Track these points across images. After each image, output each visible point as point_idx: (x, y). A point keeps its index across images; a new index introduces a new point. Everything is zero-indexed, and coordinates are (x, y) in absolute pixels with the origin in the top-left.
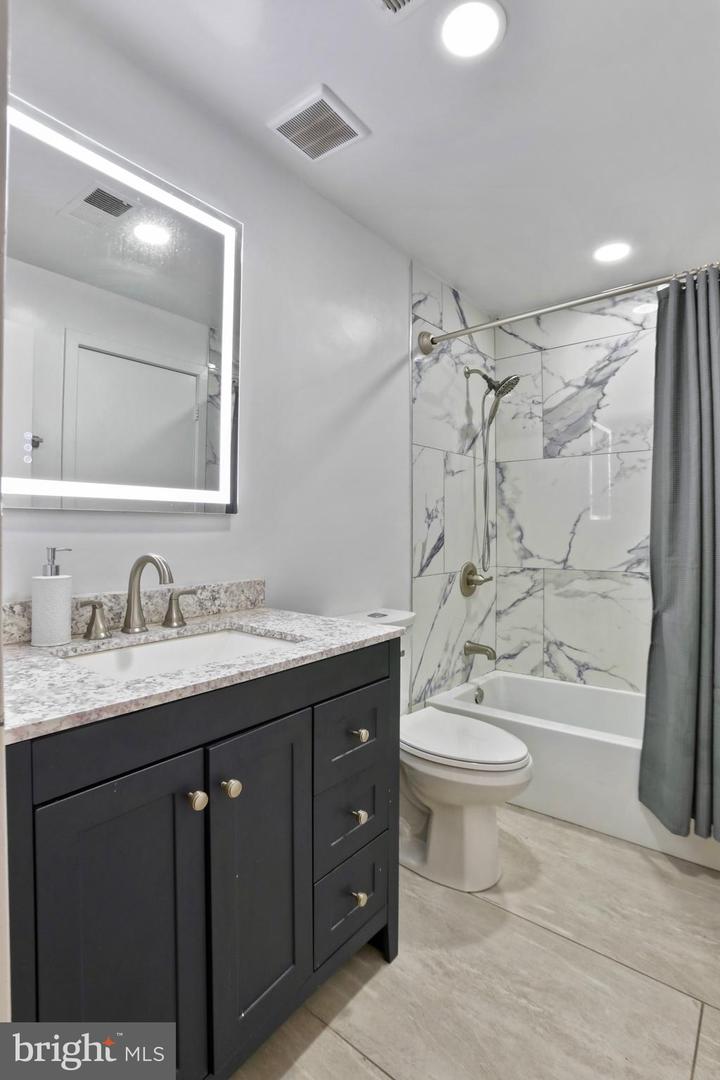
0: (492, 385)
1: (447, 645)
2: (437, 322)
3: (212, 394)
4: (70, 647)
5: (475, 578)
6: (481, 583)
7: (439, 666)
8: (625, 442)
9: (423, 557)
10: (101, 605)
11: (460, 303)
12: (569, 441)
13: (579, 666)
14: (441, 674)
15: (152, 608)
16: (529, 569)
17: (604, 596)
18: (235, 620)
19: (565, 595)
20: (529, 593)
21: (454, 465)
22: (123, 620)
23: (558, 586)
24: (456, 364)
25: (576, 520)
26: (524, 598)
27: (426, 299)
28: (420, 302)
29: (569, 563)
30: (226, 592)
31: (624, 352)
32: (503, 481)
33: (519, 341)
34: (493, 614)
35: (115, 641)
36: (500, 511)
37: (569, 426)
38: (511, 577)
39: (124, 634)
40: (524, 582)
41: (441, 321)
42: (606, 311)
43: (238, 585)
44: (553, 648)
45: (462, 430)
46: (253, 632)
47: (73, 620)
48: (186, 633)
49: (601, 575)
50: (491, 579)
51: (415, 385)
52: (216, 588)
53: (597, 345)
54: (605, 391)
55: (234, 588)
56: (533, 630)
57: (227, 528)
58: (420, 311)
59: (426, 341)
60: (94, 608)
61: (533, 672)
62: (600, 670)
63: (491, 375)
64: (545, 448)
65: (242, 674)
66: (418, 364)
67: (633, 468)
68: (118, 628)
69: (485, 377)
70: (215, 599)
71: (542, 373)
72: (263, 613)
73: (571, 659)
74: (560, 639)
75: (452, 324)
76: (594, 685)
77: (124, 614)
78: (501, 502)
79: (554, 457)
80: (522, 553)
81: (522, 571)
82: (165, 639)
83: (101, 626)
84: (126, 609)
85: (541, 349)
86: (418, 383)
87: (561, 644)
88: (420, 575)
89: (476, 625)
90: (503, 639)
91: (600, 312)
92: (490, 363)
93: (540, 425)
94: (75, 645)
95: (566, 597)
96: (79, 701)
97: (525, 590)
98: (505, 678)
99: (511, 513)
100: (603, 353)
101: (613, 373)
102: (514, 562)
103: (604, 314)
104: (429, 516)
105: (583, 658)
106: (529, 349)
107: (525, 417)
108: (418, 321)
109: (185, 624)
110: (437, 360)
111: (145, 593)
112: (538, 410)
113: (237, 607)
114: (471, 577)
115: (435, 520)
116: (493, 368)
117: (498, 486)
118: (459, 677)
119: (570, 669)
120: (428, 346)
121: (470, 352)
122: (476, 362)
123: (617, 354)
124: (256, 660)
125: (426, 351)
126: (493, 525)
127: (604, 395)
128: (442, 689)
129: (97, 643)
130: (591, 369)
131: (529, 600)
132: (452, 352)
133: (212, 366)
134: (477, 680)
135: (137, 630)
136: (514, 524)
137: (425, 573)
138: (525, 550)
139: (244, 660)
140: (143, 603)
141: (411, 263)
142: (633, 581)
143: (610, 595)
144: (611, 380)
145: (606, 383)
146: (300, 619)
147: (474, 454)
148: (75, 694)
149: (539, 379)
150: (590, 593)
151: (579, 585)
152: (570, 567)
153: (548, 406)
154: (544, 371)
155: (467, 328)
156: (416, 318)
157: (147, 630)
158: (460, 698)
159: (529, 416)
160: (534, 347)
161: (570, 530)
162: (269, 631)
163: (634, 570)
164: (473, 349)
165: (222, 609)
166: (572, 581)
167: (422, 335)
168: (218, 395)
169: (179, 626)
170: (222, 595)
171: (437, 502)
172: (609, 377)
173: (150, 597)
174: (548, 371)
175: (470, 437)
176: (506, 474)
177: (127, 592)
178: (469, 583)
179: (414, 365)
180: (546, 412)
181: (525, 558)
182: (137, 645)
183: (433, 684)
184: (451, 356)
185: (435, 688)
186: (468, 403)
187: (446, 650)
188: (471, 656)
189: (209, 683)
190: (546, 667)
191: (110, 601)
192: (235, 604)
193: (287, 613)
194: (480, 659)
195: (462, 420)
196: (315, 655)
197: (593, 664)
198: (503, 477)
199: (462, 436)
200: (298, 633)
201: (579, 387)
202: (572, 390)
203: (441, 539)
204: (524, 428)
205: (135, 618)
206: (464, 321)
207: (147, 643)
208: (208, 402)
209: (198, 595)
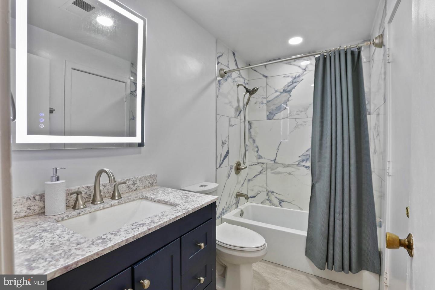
0: (247, 91)
1: (230, 194)
2: (227, 64)
3: (132, 90)
4: (65, 215)
5: (240, 167)
6: (242, 169)
7: (227, 203)
8: (298, 114)
9: (221, 159)
10: (81, 193)
11: (236, 57)
12: (277, 113)
13: (280, 201)
14: (227, 206)
15: (106, 190)
16: (260, 163)
17: (290, 174)
18: (144, 194)
19: (275, 173)
20: (261, 172)
21: (232, 123)
22: (92, 198)
23: (272, 169)
24: (234, 82)
25: (279, 144)
26: (259, 174)
27: (222, 55)
28: (220, 56)
29: (276, 161)
30: (139, 181)
31: (298, 80)
32: (251, 128)
33: (258, 73)
34: (247, 181)
35: (88, 209)
36: (249, 140)
37: (277, 107)
38: (254, 166)
39: (92, 205)
40: (259, 168)
41: (228, 64)
42: (292, 63)
43: (145, 177)
44: (270, 194)
45: (236, 108)
46: (152, 200)
47: (67, 200)
48: (122, 202)
49: (289, 166)
50: (246, 167)
51: (218, 90)
52: (135, 180)
53: (288, 76)
54: (291, 94)
55: (143, 179)
56: (262, 187)
57: (140, 153)
58: (220, 60)
59: (222, 72)
60: (78, 194)
61: (262, 203)
62: (288, 202)
63: (247, 86)
64: (267, 116)
65: (149, 230)
66: (219, 81)
67: (301, 125)
68: (89, 201)
69: (245, 87)
70: (134, 184)
71: (266, 86)
72: (156, 189)
73: (277, 198)
74: (272, 190)
75: (233, 66)
76: (285, 208)
77: (93, 195)
78: (250, 137)
79: (271, 119)
80: (258, 157)
81: (258, 164)
82: (112, 206)
83: (81, 203)
84: (93, 192)
85: (266, 77)
86: (219, 89)
87: (273, 192)
88: (219, 167)
89: (240, 185)
90: (251, 190)
91: (289, 64)
92: (246, 82)
93: (265, 107)
94: (67, 213)
95: (275, 174)
96: (66, 256)
97: (260, 171)
98: (252, 206)
99: (254, 141)
100: (290, 80)
101: (294, 88)
102: (255, 160)
103: (291, 64)
104: (223, 144)
105: (281, 197)
106: (262, 77)
107: (260, 103)
108: (219, 64)
109: (121, 198)
110: (226, 80)
111: (102, 185)
112: (265, 101)
113: (145, 187)
114: (239, 167)
115: (225, 145)
116: (247, 84)
117: (249, 130)
118: (234, 206)
119: (276, 202)
120: (223, 74)
121: (239, 77)
122: (241, 81)
123: (295, 80)
124: (155, 219)
125: (222, 76)
126: (247, 146)
127: (290, 96)
128: (228, 212)
129: (79, 211)
130: (285, 86)
131: (261, 175)
132: (232, 77)
133: (132, 78)
134: (241, 207)
135: (99, 203)
136: (255, 145)
137: (221, 167)
138: (259, 155)
139: (150, 220)
140: (101, 189)
141: (217, 40)
142: (301, 168)
143: (292, 173)
144: (293, 90)
145: (291, 91)
146: (172, 192)
147: (240, 118)
148: (64, 251)
149: (266, 88)
150: (284, 173)
151: (280, 169)
152: (277, 162)
153: (268, 99)
154: (267, 85)
155: (238, 68)
156: (218, 63)
157: (104, 202)
158: (235, 215)
159: (261, 103)
160: (264, 76)
161: (277, 148)
162: (159, 200)
163: (301, 164)
164: (240, 76)
165: (138, 188)
166: (278, 168)
167: (221, 70)
168: (136, 91)
169: (119, 199)
170: (138, 182)
171: (226, 137)
172: (292, 89)
173: (105, 186)
174: (269, 86)
175: (238, 111)
176: (252, 126)
177: (94, 184)
178: (238, 169)
179: (218, 82)
180: (268, 102)
181: (259, 158)
182: (99, 210)
183: (224, 210)
184: (232, 79)
185: (225, 212)
186: (238, 97)
187: (229, 196)
188: (239, 198)
189: (134, 237)
190: (267, 201)
191: (86, 189)
192: (143, 186)
193: (167, 189)
194: (242, 199)
195: (235, 104)
196: (182, 215)
197: (285, 200)
198: (251, 127)
199: (235, 110)
200: (172, 201)
201: (281, 92)
202: (278, 94)
203: (228, 152)
204: (259, 108)
205: (98, 197)
206: (237, 65)
207: (104, 208)
208: (131, 94)
209: (127, 183)
